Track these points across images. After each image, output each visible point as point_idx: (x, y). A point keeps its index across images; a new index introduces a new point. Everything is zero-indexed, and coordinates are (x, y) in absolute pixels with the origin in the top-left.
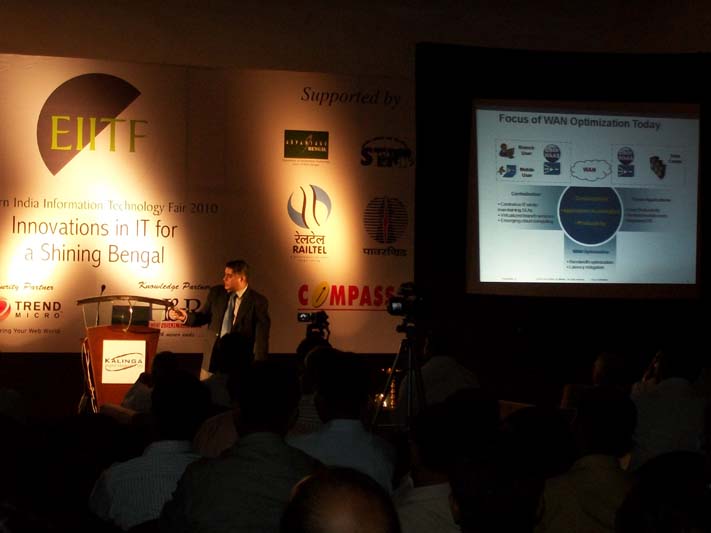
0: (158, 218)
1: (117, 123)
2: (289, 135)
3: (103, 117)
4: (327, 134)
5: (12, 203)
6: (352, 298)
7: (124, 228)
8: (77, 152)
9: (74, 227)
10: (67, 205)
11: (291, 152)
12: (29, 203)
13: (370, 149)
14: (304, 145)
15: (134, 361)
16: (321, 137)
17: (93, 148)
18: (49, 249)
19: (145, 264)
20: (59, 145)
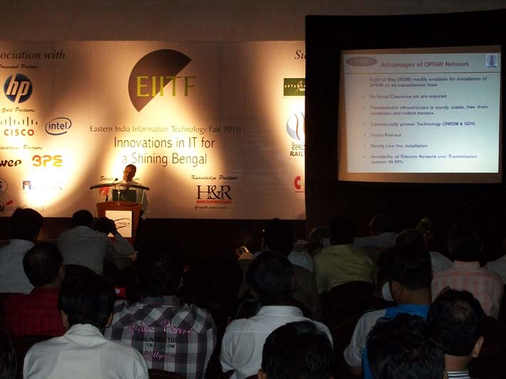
0: (202, 136)
1: (176, 79)
2: (287, 81)
3: (168, 75)
5: (114, 129)
7: (182, 142)
8: (153, 97)
9: (151, 142)
10: (147, 129)
11: (288, 92)
12: (124, 129)
14: (297, 88)
15: (125, 223)
17: (162, 95)
18: (136, 156)
19: (195, 165)
20: (142, 94)
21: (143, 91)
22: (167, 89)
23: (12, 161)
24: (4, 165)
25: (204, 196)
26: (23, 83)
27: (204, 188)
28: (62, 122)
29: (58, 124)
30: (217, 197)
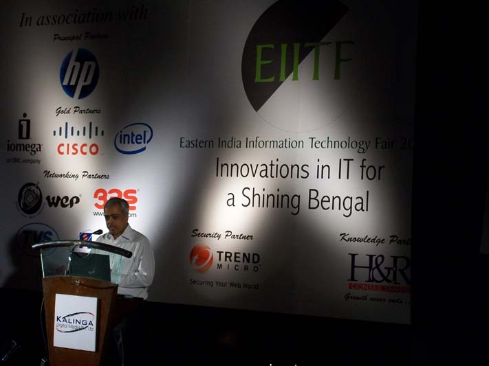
1: (321, 47)
5: (216, 144)
7: (326, 169)
8: (280, 83)
9: (274, 168)
10: (268, 144)
12: (232, 143)
15: (85, 322)
17: (295, 78)
18: (249, 193)
19: (347, 213)
20: (262, 77)
21: (266, 72)
22: (305, 68)
23: (66, 198)
24: (56, 205)
25: (362, 275)
26: (86, 64)
27: (362, 260)
28: (139, 130)
29: (133, 135)
30: (385, 278)
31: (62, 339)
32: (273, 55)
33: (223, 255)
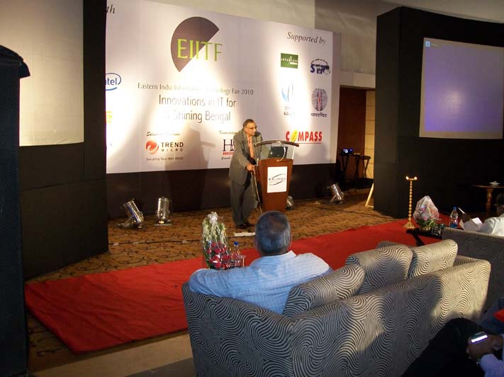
0: (228, 96)
1: (208, 45)
2: (283, 56)
3: (202, 41)
4: (297, 56)
5: (159, 87)
6: (307, 137)
7: (212, 102)
8: (190, 60)
9: (189, 101)
10: (186, 88)
11: (283, 64)
12: (167, 88)
13: (313, 65)
14: (289, 61)
15: (282, 178)
16: (295, 57)
17: (197, 58)
19: (222, 121)
20: (182, 55)
21: (183, 53)
22: (202, 52)
25: (228, 148)
27: (228, 142)
28: (112, 77)
29: (108, 80)
31: (271, 188)
32: (187, 45)
33: (164, 145)
